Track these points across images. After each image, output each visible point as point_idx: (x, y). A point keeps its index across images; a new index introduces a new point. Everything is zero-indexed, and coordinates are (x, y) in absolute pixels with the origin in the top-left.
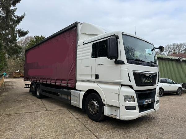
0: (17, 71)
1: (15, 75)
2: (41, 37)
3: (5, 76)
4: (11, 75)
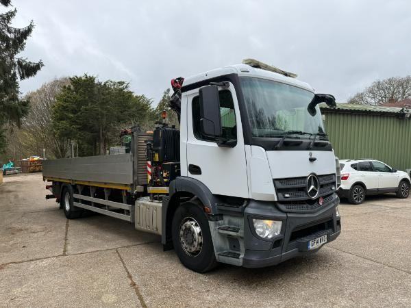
1: (32, 168)
3: (10, 170)
4: (25, 168)
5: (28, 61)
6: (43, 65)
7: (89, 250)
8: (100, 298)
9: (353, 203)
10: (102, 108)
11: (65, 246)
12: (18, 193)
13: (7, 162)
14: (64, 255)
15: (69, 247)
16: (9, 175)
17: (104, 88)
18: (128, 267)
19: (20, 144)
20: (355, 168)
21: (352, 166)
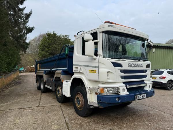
0: (33, 66)
1: (31, 70)
2: (52, 34)
3: (22, 70)
4: (28, 70)
5: (29, 26)
6: (34, 28)
7: (49, 105)
8: (51, 127)
9: (168, 90)
10: (59, 46)
11: (40, 103)
12: (24, 80)
13: (21, 68)
14: (39, 106)
15: (41, 103)
16: (22, 72)
17: (59, 37)
18: (64, 114)
19: (26, 60)
20: (169, 74)
21: (168, 72)
